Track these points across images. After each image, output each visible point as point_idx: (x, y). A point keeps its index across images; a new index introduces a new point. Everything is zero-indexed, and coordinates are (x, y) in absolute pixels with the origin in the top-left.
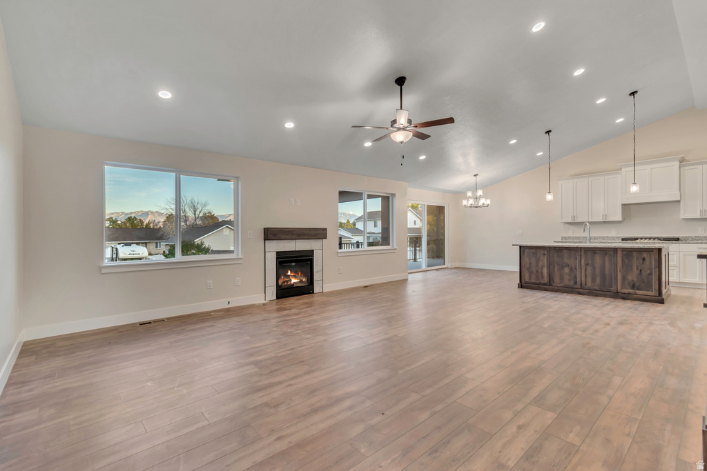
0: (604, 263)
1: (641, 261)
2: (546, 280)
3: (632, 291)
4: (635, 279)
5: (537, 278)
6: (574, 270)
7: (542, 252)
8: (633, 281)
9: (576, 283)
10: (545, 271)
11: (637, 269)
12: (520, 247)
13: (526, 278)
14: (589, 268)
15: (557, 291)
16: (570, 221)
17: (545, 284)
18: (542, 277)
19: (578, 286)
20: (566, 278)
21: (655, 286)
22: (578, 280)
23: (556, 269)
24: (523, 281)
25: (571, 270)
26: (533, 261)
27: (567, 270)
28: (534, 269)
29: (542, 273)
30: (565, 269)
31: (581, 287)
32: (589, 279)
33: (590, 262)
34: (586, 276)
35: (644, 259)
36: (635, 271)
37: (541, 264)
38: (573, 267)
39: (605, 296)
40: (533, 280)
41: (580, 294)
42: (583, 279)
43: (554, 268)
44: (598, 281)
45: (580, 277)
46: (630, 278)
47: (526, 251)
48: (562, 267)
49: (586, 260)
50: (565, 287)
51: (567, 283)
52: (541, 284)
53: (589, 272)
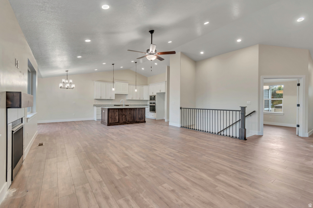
0: (134, 113)
2: (117, 121)
3: (139, 120)
4: (140, 117)
5: (114, 121)
7: (116, 110)
9: (126, 120)
10: (117, 118)
11: (141, 114)
12: (108, 109)
13: (110, 122)
14: (130, 115)
15: (121, 124)
17: (117, 123)
18: (116, 120)
20: (124, 119)
21: (144, 118)
24: (109, 123)
25: (125, 116)
26: (113, 114)
27: (124, 116)
28: (113, 117)
29: (116, 118)
31: (128, 121)
32: (130, 118)
35: (142, 111)
37: (116, 115)
39: (134, 123)
40: (113, 122)
41: (128, 124)
42: (128, 119)
43: (120, 116)
44: (132, 119)
47: (110, 110)
48: (122, 116)
49: (129, 112)
50: (124, 122)
51: (124, 121)
52: (116, 123)
53: (130, 116)
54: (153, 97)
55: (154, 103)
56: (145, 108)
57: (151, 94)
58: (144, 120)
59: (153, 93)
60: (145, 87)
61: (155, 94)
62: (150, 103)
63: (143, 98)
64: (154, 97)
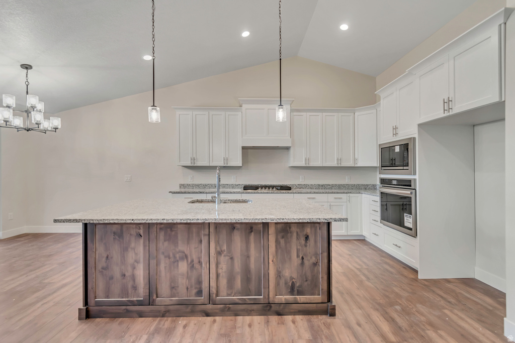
1: (303, 242)
2: (141, 293)
3: (290, 298)
4: (295, 276)
5: (123, 290)
6: (197, 266)
7: (134, 230)
8: (292, 278)
9: (199, 293)
10: (140, 274)
11: (298, 256)
12: (86, 225)
13: (99, 295)
14: (223, 260)
15: (164, 314)
16: (189, 164)
17: (140, 303)
18: (135, 288)
19: (203, 299)
20: (182, 284)
21: (323, 285)
22: (205, 285)
23: (162, 266)
24: (91, 301)
25: (192, 266)
26: (115, 253)
27: (183, 267)
28: (116, 271)
29: (133, 278)
30: (180, 264)
31: (210, 300)
32: (223, 282)
33: (225, 248)
34: (218, 276)
35: (307, 238)
36: (296, 261)
37: (131, 258)
38: (196, 261)
41: (208, 314)
42: (213, 284)
43: (158, 264)
44: (238, 283)
45: (209, 282)
46: (287, 273)
47: (99, 232)
48: (174, 262)
50: (181, 303)
51: (183, 295)
52: (133, 303)
53: (224, 267)
54: (397, 149)
55: (407, 184)
56: (329, 224)
57: (387, 138)
58: (318, 298)
59: (395, 128)
60: (363, 117)
61: (409, 131)
62: (383, 181)
63: (355, 160)
64: (405, 147)
